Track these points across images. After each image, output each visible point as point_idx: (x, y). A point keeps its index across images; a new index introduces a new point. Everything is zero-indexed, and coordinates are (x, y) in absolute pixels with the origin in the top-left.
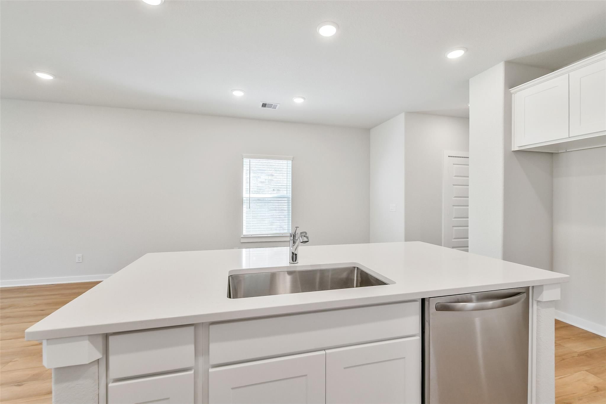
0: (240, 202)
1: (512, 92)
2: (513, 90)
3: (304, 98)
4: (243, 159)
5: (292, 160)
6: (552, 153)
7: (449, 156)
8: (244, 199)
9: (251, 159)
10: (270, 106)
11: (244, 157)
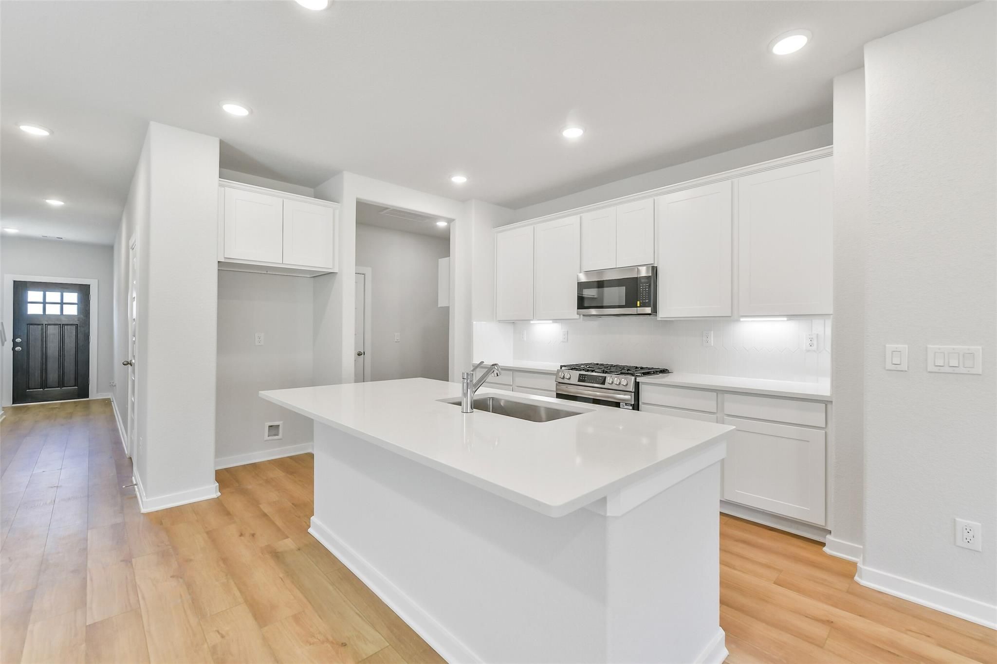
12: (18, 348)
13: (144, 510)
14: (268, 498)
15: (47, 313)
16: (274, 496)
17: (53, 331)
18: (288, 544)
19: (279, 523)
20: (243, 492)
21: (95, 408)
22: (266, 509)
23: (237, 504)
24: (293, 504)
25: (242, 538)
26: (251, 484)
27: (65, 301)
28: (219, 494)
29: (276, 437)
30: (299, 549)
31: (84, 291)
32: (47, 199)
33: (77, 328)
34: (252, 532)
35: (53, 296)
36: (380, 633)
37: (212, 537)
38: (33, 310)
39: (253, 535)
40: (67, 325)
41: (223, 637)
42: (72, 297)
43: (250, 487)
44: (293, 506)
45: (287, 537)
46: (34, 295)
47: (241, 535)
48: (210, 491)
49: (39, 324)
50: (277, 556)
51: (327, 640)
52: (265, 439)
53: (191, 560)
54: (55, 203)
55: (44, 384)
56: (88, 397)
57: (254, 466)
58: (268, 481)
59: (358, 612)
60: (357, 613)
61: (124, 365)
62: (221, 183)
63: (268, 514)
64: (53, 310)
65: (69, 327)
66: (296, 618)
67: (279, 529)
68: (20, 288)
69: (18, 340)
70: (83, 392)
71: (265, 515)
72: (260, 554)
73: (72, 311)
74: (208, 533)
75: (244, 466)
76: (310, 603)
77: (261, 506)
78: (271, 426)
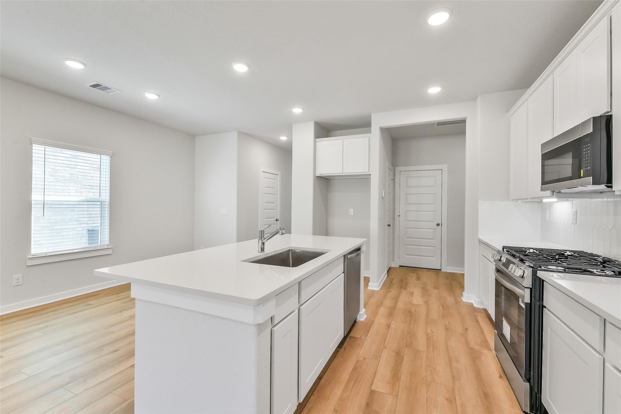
0: (28, 207)
1: (316, 140)
2: (317, 140)
3: (159, 96)
4: (32, 144)
5: (111, 155)
6: (327, 179)
7: (263, 172)
8: (33, 202)
9: (46, 147)
10: (105, 89)
11: (33, 142)
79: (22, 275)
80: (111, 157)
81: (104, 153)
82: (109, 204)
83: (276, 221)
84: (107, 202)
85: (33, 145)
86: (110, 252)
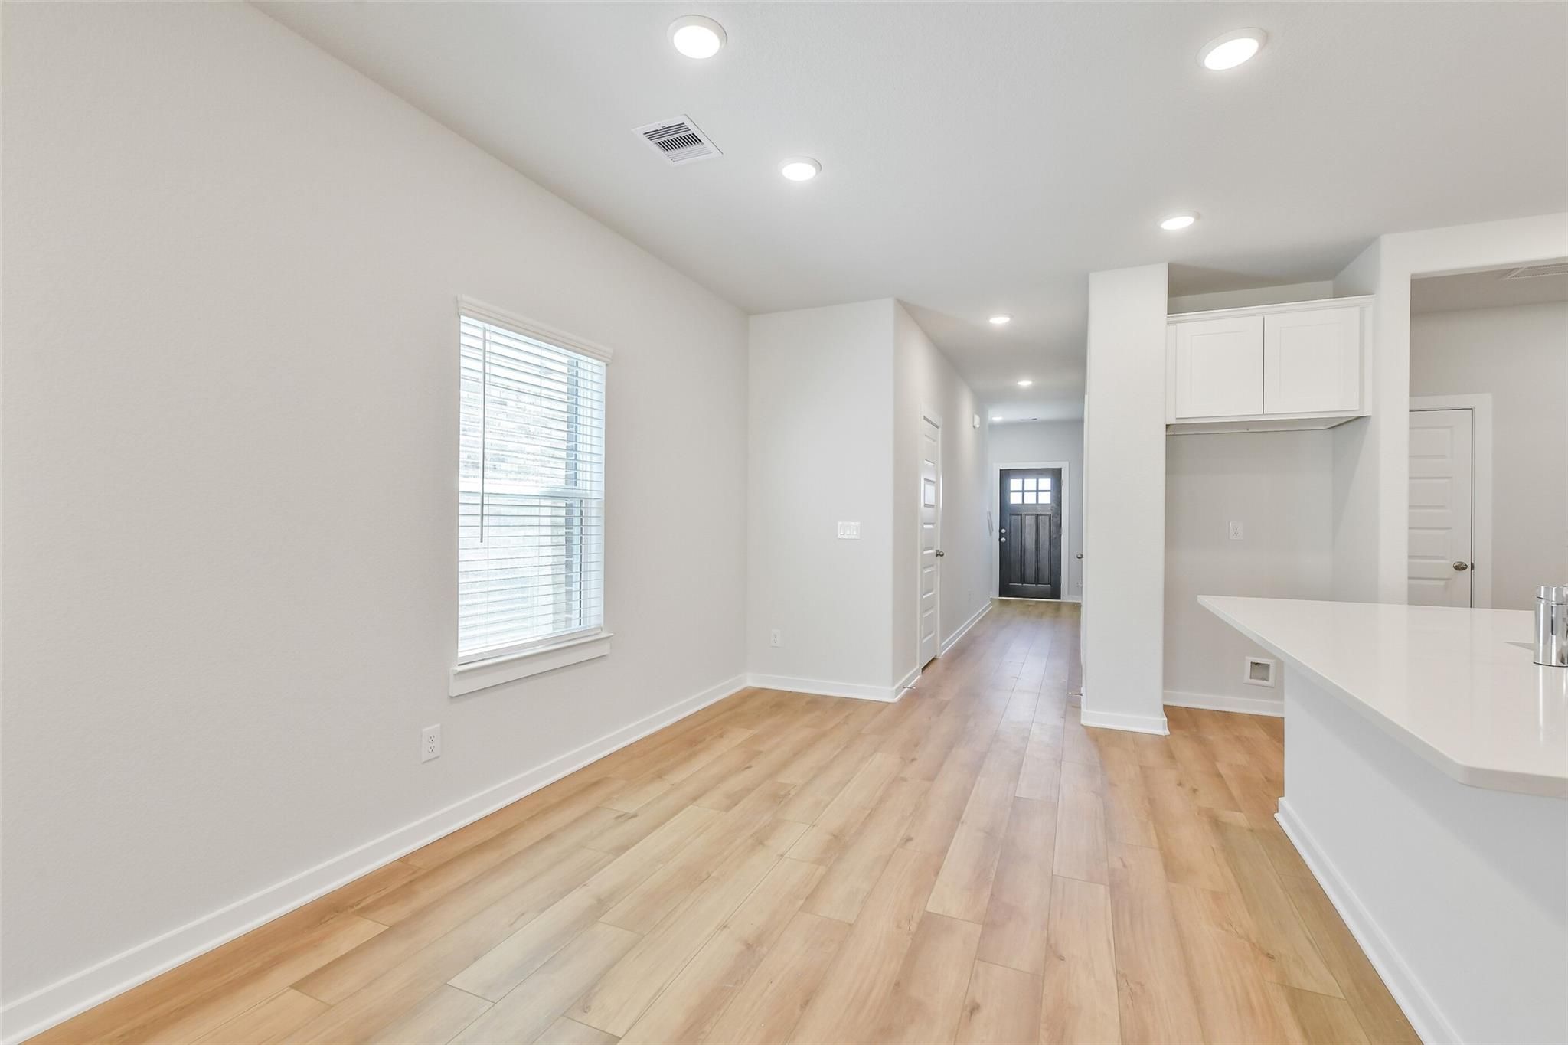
4: (460, 317)
5: (609, 358)
7: (924, 417)
9: (487, 326)
11: (463, 310)
12: (1003, 539)
13: (1083, 722)
14: (1232, 758)
15: (1026, 502)
16: (1240, 758)
17: (1030, 521)
18: (1239, 819)
19: (1236, 792)
20: (1201, 741)
21: (1065, 611)
22: (1224, 770)
23: (1186, 751)
24: (1266, 778)
25: (1179, 788)
26: (1215, 736)
27: (1040, 489)
28: (1167, 732)
29: (1264, 683)
30: (1252, 831)
31: (1056, 474)
32: (1020, 381)
33: (1050, 519)
34: (1195, 787)
35: (1030, 484)
36: (1334, 977)
37: (1145, 772)
38: (1015, 499)
39: (1195, 791)
40: (1042, 515)
41: (1125, 866)
42: (1046, 483)
43: (1211, 738)
44: (1265, 780)
45: (1241, 811)
46: (1015, 484)
47: (1180, 784)
48: (1156, 725)
49: (1018, 515)
50: (1217, 824)
51: (1249, 939)
52: (1246, 681)
53: (1115, 785)
54: (1025, 383)
55: (1023, 580)
56: (1060, 599)
57: (1227, 716)
58: (1238, 739)
59: (1311, 938)
60: (1308, 939)
61: (1079, 558)
62: (1171, 319)
63: (1224, 776)
64: (1030, 499)
65: (1043, 517)
66: (1216, 896)
67: (1231, 798)
68: (1005, 475)
69: (1003, 531)
70: (1055, 593)
71: (1219, 775)
72: (1196, 814)
73: (1046, 499)
74: (1141, 767)
75: (1212, 713)
76: (1241, 889)
77: (1218, 764)
78: (1256, 664)
79: (439, 725)
80: (607, 365)
81: (593, 353)
82: (602, 506)
83: (937, 555)
84: (594, 502)
85: (463, 318)
86: (603, 649)
